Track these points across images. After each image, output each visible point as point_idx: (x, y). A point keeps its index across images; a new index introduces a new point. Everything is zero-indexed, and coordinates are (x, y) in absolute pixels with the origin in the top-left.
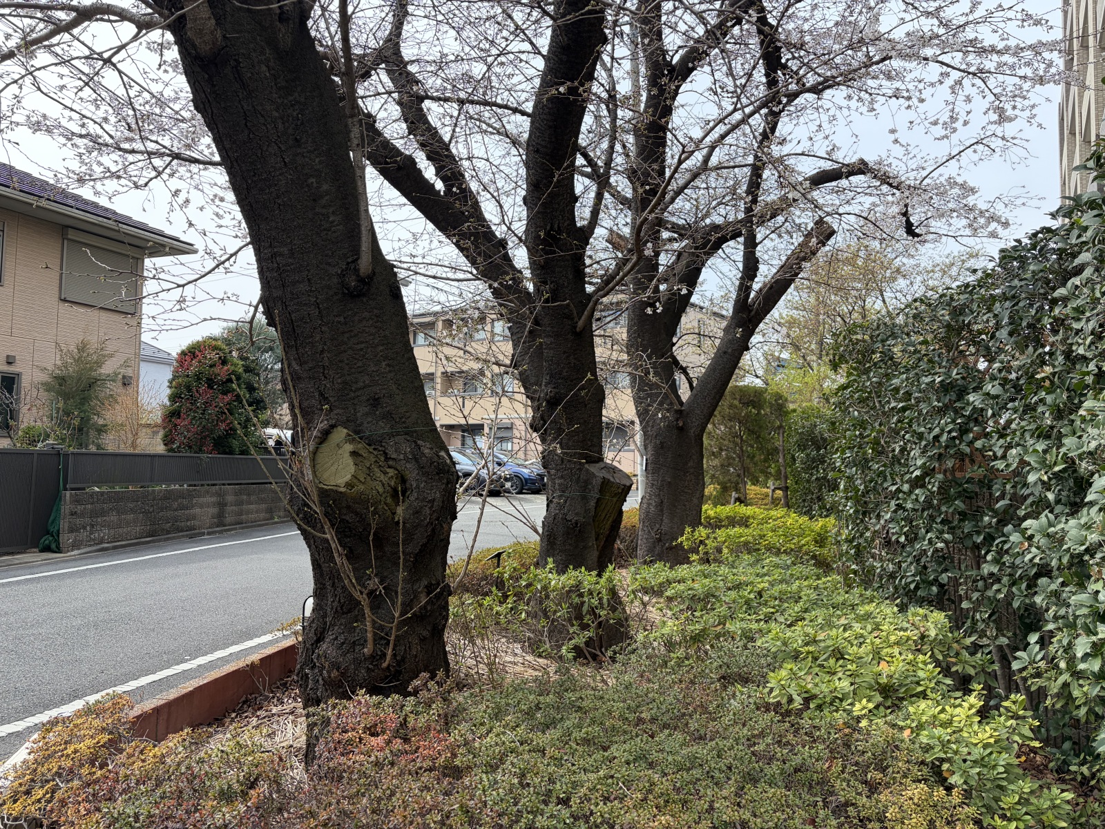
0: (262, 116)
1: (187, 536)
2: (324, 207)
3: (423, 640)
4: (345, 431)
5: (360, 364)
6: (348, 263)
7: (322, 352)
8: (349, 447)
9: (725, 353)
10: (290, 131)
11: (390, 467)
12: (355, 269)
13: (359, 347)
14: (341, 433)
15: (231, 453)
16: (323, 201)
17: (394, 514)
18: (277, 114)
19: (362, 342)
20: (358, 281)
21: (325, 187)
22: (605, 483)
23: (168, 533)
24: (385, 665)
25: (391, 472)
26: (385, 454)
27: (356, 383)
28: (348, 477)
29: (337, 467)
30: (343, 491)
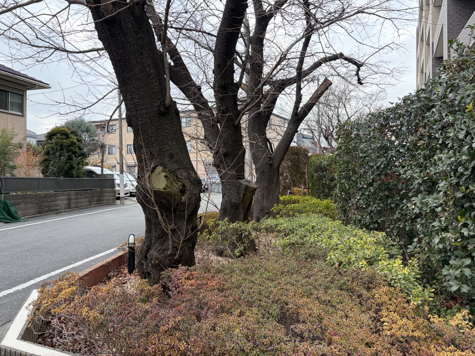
0: (129, 43)
1: (55, 213)
2: (151, 79)
3: (189, 248)
4: (161, 168)
5: (165, 141)
6: (161, 102)
7: (151, 137)
8: (163, 174)
9: (288, 133)
10: (139, 49)
11: (179, 181)
12: (164, 104)
13: (165, 135)
14: (159, 169)
15: (73, 177)
16: (151, 77)
17: (181, 199)
18: (134, 42)
19: (166, 133)
20: (165, 108)
21: (152, 71)
22: (247, 187)
23: (47, 212)
24: (175, 258)
25: (180, 183)
26: (177, 176)
27: (164, 149)
28: (164, 186)
29: (159, 182)
30: (162, 191)
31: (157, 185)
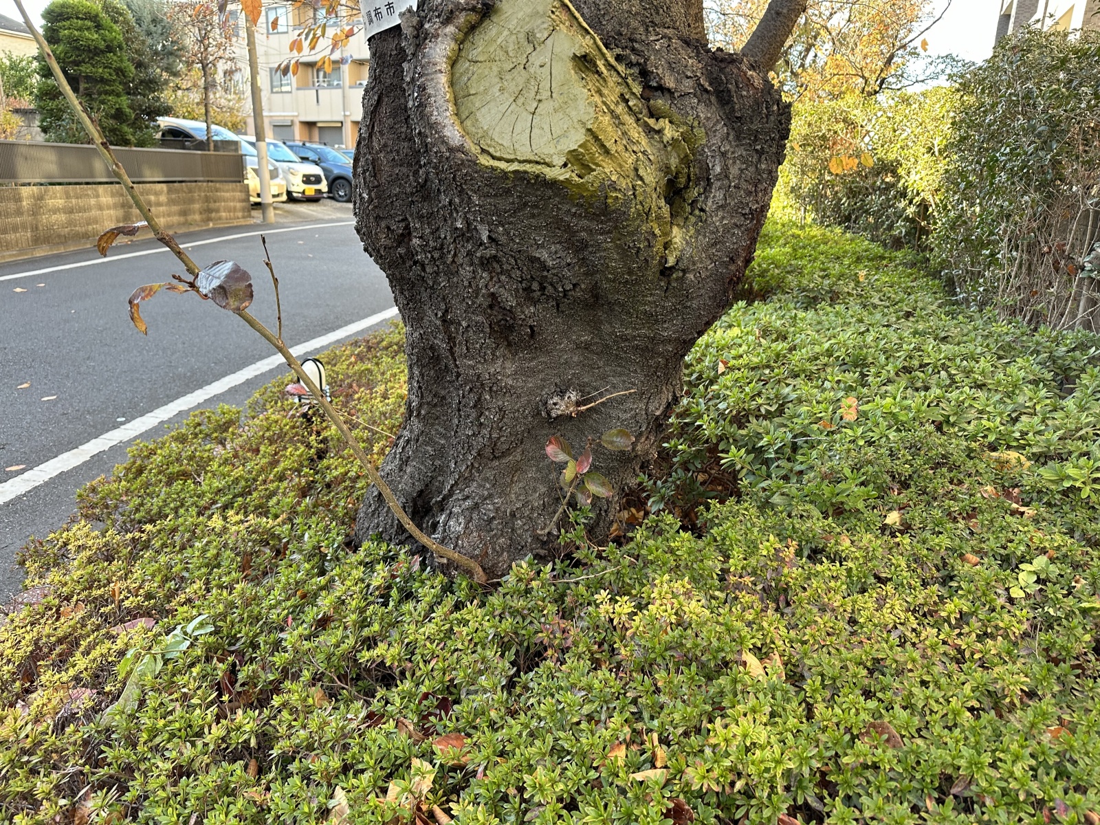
8: (567, 42)
28: (576, 136)
29: (535, 105)
30: (561, 178)
31: (518, 129)
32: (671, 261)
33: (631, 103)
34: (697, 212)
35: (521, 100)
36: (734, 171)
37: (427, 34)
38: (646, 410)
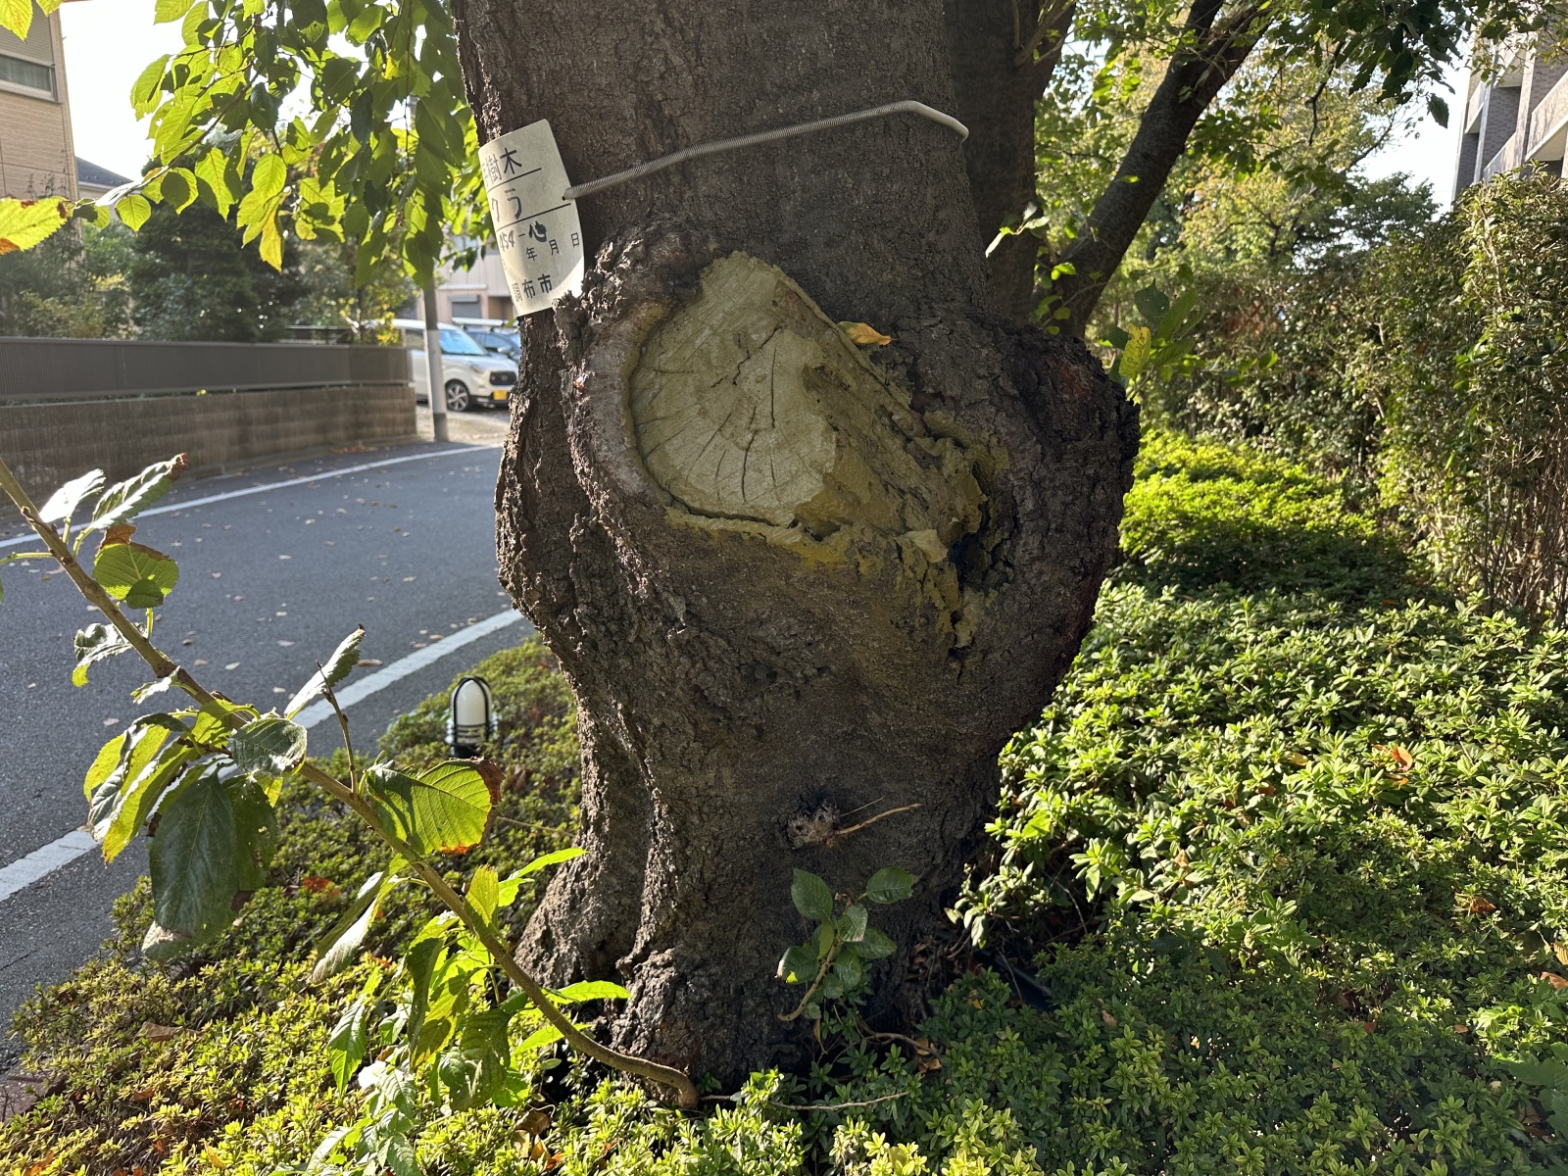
9: (1146, 156)
14: (745, 284)
28: (810, 485)
29: (749, 437)
30: (788, 542)
31: (726, 470)
32: (964, 639)
33: (895, 418)
34: (1000, 566)
35: (729, 430)
36: (1055, 505)
37: (592, 334)
38: (941, 832)
